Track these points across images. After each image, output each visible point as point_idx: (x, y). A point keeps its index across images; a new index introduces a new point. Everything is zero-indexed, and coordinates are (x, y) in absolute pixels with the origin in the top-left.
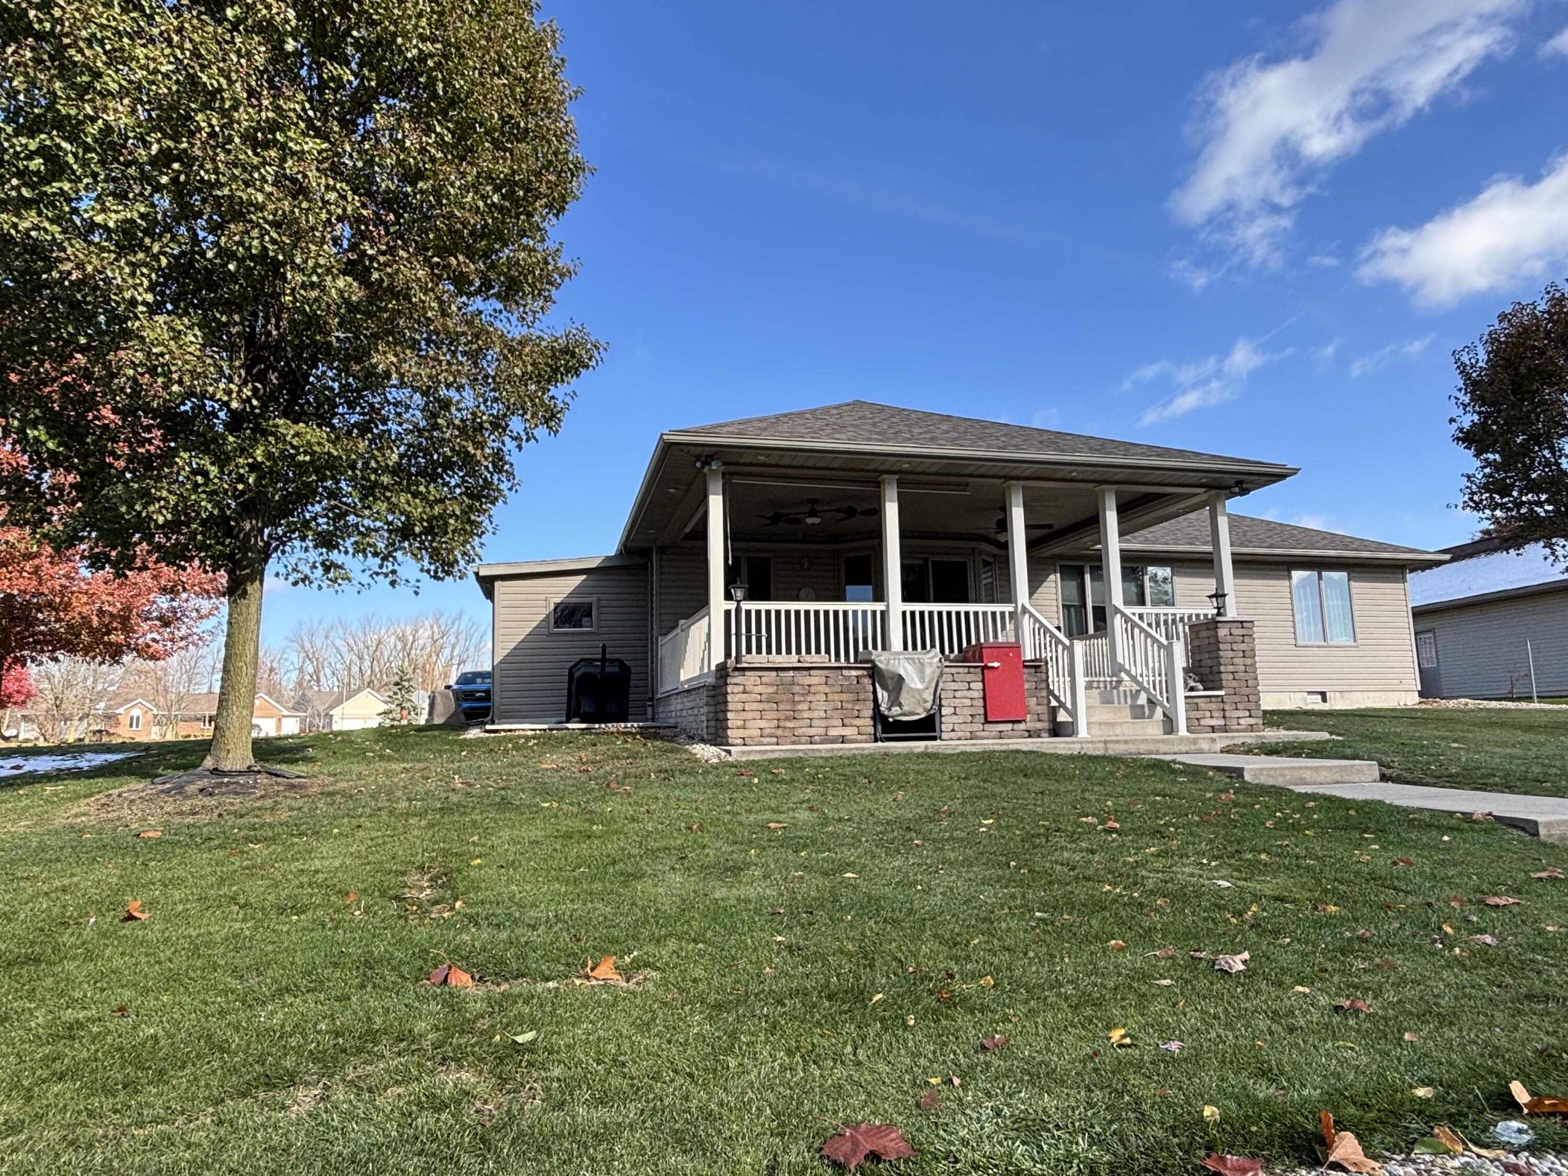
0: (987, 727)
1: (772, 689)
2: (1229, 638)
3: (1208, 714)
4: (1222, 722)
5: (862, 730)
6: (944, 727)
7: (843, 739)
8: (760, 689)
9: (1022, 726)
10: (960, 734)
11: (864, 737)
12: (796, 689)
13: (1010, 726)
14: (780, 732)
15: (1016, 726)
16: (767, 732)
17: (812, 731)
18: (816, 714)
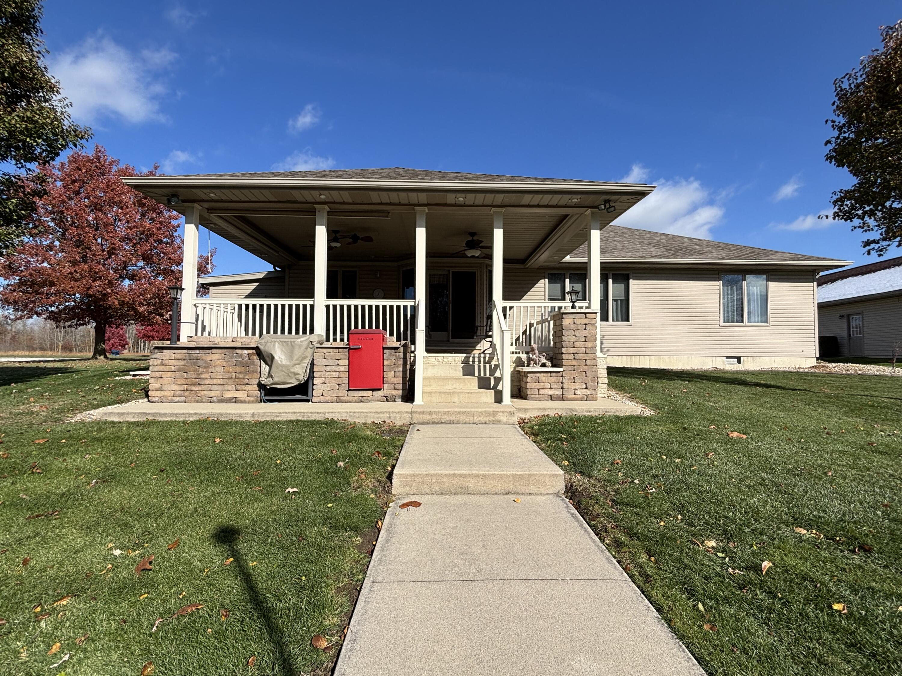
0: (351, 393)
1: (181, 363)
2: (573, 326)
3: (548, 386)
4: (559, 392)
5: (251, 393)
6: (315, 393)
7: (236, 401)
8: (174, 362)
9: (380, 393)
10: (327, 398)
11: (251, 399)
12: (201, 363)
13: (370, 393)
14: (187, 394)
15: (375, 393)
16: (177, 393)
17: (212, 394)
18: (215, 382)
